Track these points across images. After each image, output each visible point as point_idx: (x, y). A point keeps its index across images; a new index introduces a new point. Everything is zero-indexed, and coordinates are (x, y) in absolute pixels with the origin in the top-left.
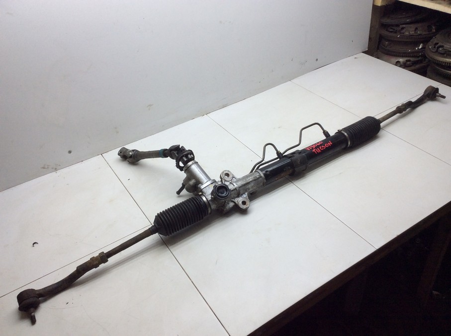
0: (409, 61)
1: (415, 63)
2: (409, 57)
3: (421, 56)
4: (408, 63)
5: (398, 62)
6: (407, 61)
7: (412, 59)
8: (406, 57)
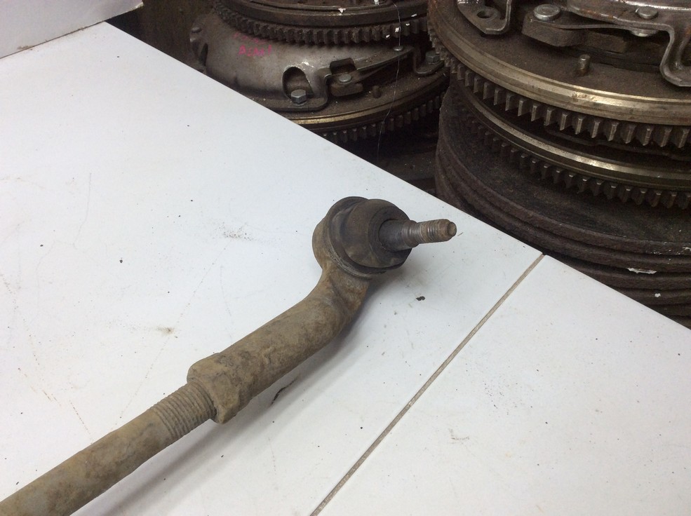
0: (347, 66)
1: (375, 78)
2: (341, 45)
3: (404, 39)
4: (345, 78)
5: (293, 73)
6: (336, 68)
7: (359, 57)
8: (331, 45)
